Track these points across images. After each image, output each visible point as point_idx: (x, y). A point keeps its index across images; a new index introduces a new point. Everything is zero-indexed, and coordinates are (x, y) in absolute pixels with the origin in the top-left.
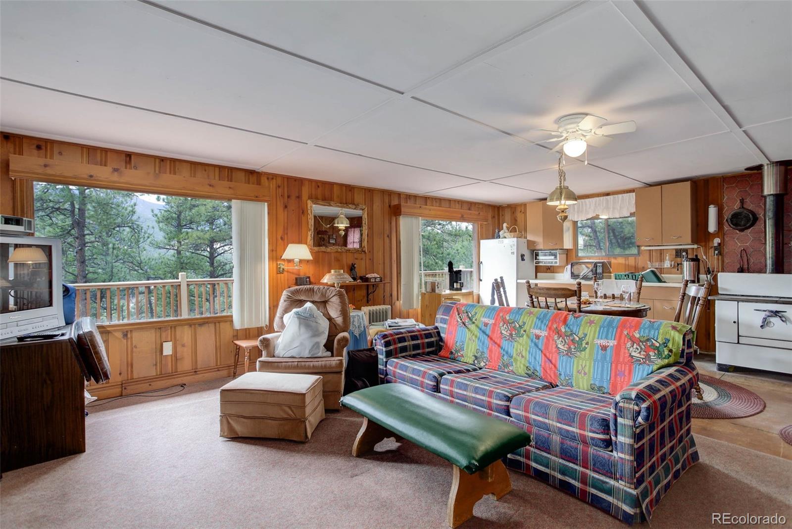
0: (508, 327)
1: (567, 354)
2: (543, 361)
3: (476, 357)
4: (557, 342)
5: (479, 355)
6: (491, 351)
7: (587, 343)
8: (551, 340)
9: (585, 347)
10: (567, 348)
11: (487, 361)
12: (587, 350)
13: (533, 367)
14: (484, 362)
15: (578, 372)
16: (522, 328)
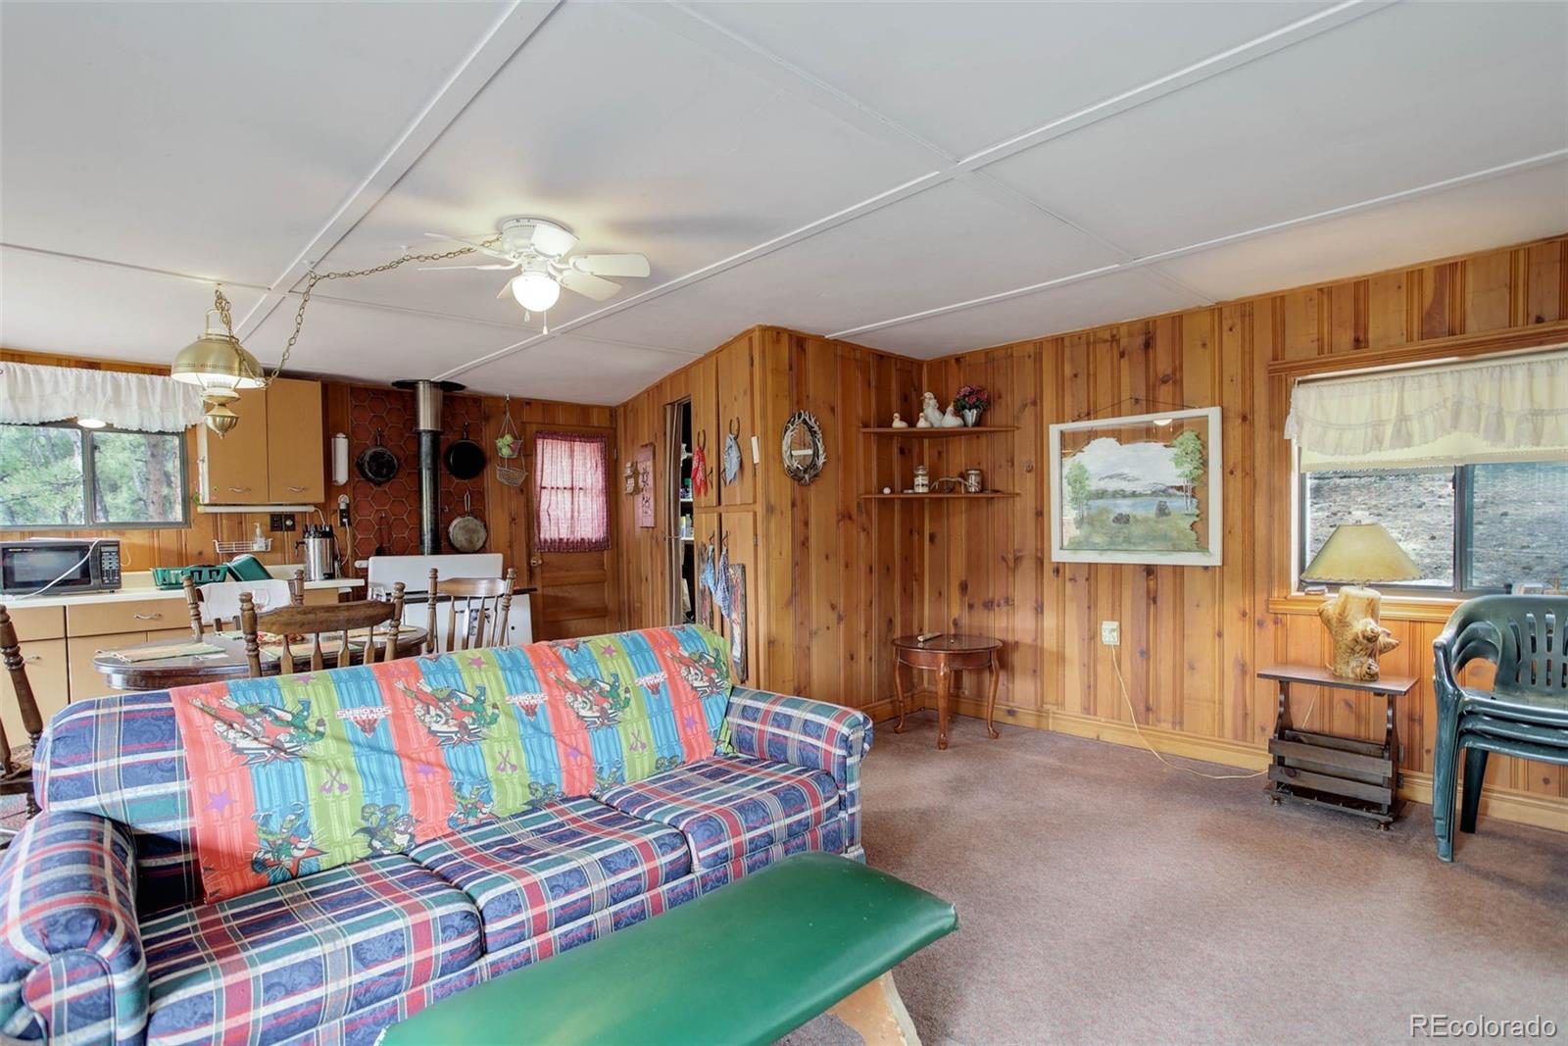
0: (442, 711)
1: (603, 724)
2: (562, 756)
3: (365, 830)
4: (575, 706)
5: (374, 821)
6: (419, 791)
7: (627, 691)
8: (562, 708)
9: (626, 698)
10: (597, 711)
11: (408, 824)
12: (632, 703)
13: (544, 779)
14: (401, 833)
15: (632, 748)
16: (484, 702)
